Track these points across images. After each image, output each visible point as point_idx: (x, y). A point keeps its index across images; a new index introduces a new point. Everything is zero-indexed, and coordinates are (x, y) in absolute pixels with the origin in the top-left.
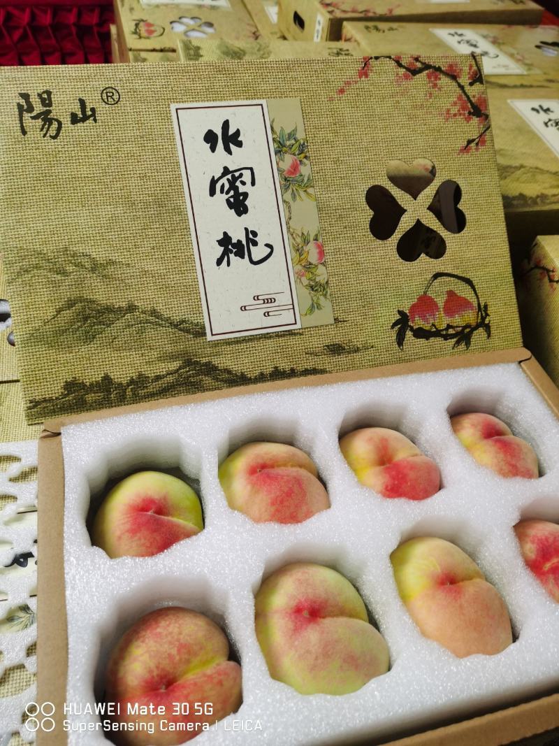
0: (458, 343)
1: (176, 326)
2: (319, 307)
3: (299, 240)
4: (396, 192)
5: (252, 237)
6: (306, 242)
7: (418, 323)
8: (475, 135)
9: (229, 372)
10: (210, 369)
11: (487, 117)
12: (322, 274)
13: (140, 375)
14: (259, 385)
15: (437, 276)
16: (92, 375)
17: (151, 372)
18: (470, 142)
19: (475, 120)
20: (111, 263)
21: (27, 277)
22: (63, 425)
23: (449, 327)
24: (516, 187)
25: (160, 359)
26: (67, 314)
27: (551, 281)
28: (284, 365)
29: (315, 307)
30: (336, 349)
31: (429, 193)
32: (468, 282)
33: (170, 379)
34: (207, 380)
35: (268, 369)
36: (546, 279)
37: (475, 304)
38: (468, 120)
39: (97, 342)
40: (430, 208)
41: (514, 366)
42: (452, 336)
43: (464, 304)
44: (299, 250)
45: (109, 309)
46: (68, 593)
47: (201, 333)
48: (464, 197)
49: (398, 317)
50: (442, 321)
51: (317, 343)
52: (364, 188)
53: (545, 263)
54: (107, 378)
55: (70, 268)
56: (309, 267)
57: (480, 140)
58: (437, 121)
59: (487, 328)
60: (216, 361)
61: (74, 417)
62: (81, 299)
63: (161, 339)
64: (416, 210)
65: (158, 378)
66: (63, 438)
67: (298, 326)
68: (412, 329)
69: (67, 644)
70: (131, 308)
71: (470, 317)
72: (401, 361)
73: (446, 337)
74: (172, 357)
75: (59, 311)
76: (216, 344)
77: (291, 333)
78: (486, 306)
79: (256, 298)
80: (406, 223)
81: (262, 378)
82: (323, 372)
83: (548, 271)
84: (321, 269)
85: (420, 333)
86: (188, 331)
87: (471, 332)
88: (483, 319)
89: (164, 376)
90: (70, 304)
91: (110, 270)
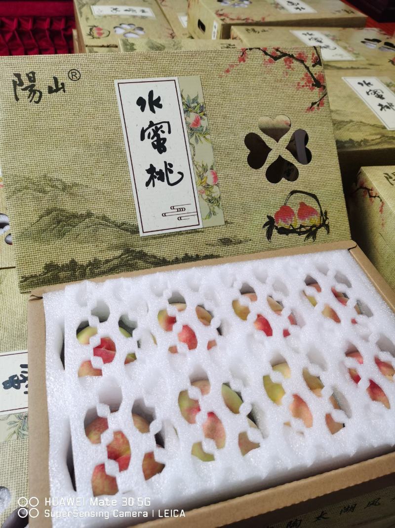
0: (308, 237)
1: (119, 227)
2: (214, 214)
3: (200, 169)
4: (265, 138)
5: (169, 167)
6: (205, 170)
7: (281, 224)
8: (317, 99)
9: (155, 257)
10: (142, 256)
11: (324, 87)
12: (216, 192)
13: (95, 260)
14: (175, 266)
15: (293, 193)
16: (64, 260)
17: (102, 257)
18: (313, 104)
19: (317, 90)
20: (76, 185)
21: (20, 194)
22: (45, 292)
23: (301, 226)
24: (346, 135)
25: (109, 249)
26: (47, 219)
27: (371, 196)
28: (192, 253)
29: (212, 213)
30: (226, 242)
31: (286, 138)
32: (314, 196)
33: (116, 262)
34: (140, 263)
35: (181, 255)
36: (368, 196)
37: (319, 211)
38: (312, 89)
39: (66, 237)
40: (288, 148)
41: (345, 252)
42: (304, 233)
43: (311, 211)
44: (200, 176)
45: (74, 216)
46: (49, 399)
47: (135, 231)
48: (310, 140)
49: (267, 220)
50: (297, 222)
51: (213, 237)
52: (243, 135)
53: (366, 185)
54: (73, 262)
55: (48, 189)
56: (207, 187)
57: (320, 103)
58: (291, 91)
59: (327, 227)
60: (146, 250)
61: (52, 287)
62: (55, 209)
63: (110, 236)
64: (278, 149)
65: (107, 261)
66: (45, 301)
67: (201, 226)
68: (277, 228)
69: (49, 432)
70: (89, 215)
71: (316, 220)
72: (270, 249)
73: (300, 233)
74: (117, 247)
75: (41, 217)
76: (145, 239)
77: (196, 231)
78: (326, 213)
79: (172, 208)
80: (271, 158)
81: (177, 261)
82: (218, 257)
83: (369, 190)
84: (216, 189)
85: (282, 231)
86: (127, 230)
87: (316, 230)
88: (324, 221)
89: (111, 260)
90: (49, 212)
91: (75, 189)
